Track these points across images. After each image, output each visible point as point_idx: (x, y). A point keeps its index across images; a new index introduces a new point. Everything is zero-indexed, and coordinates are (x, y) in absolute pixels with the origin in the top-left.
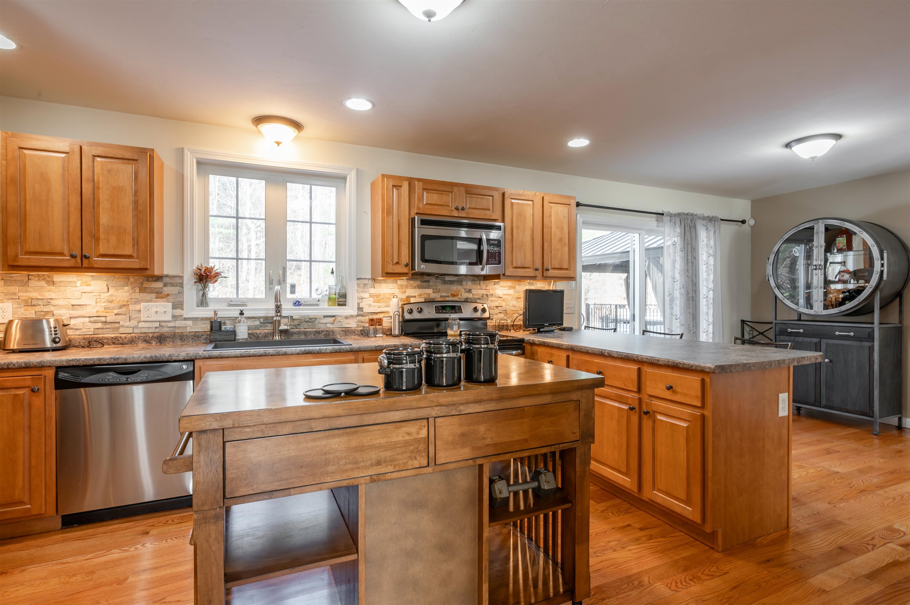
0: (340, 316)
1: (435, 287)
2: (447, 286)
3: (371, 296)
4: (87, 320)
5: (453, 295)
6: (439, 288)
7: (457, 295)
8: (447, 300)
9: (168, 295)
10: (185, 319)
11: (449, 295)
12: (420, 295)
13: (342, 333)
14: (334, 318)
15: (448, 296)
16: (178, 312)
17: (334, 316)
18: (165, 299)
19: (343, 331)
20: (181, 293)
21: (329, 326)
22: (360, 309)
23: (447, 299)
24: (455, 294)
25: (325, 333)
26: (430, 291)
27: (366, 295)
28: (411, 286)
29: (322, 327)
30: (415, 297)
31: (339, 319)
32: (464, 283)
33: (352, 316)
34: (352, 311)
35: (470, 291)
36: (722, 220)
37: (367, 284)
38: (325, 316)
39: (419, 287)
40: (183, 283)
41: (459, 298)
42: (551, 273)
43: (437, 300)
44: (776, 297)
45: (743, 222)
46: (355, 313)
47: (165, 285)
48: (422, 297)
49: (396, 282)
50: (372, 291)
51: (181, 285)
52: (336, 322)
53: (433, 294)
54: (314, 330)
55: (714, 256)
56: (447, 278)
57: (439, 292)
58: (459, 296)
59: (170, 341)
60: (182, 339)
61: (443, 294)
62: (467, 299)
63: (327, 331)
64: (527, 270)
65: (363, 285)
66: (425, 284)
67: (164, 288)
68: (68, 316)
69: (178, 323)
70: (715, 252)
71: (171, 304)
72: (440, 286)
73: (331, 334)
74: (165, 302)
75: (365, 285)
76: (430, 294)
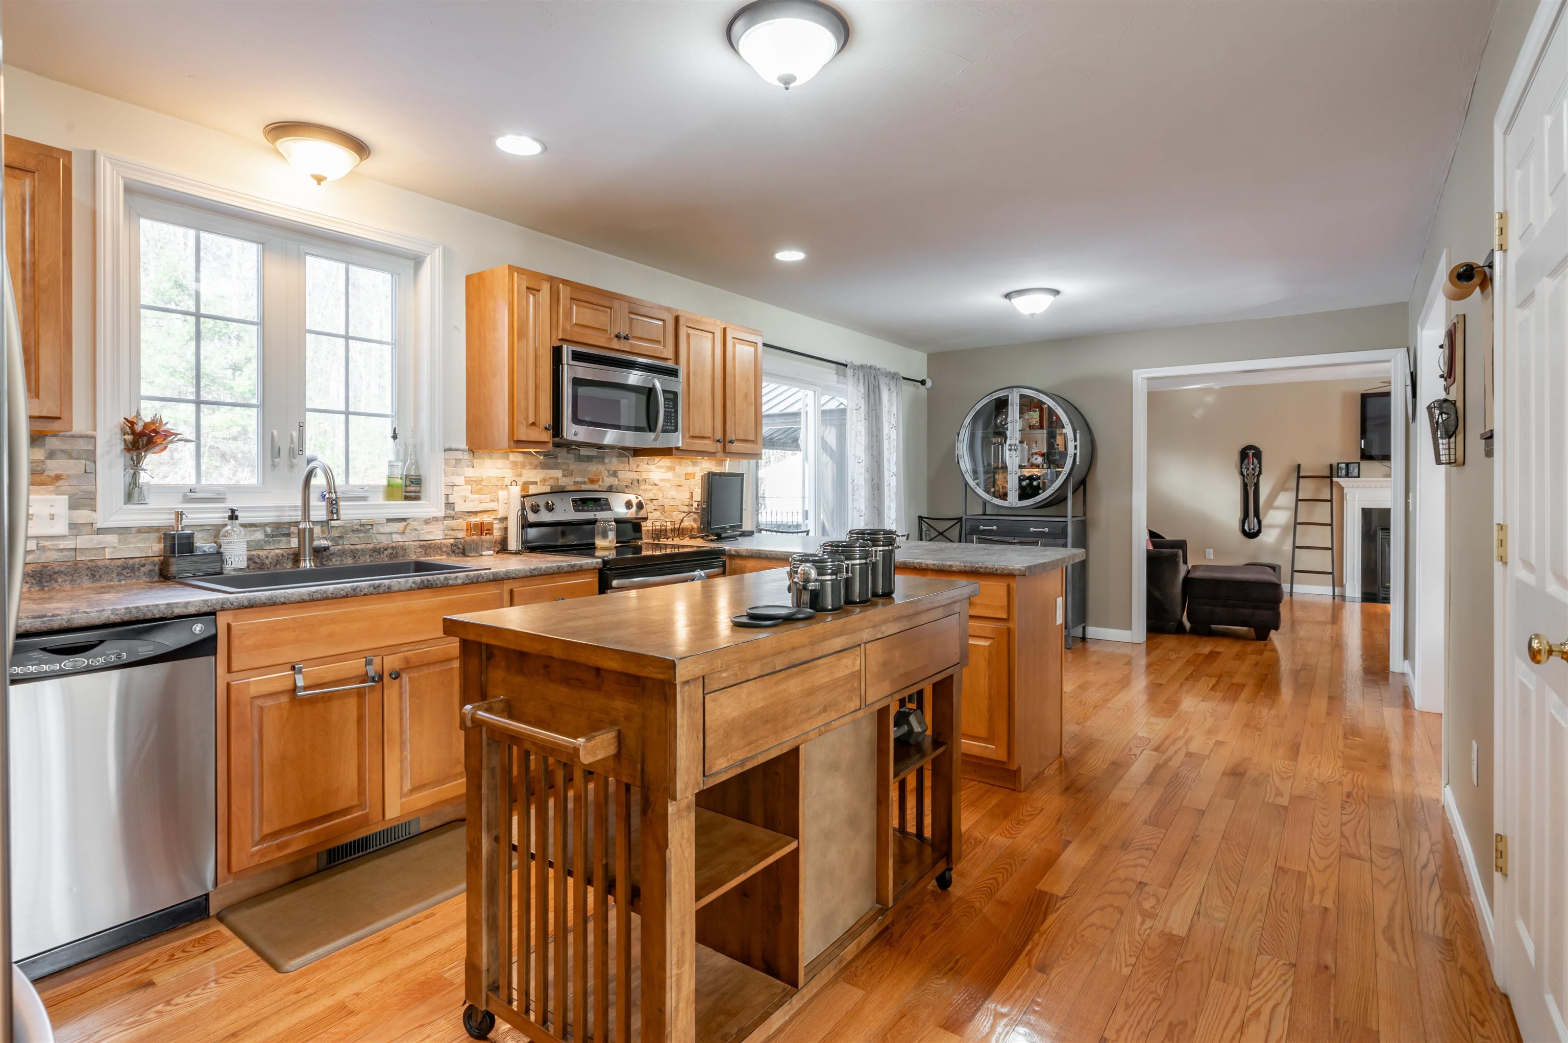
0: (415, 520)
1: (565, 467)
2: (584, 465)
3: (468, 481)
5: (592, 481)
6: (571, 467)
7: (598, 481)
8: (582, 489)
9: (58, 477)
10: (100, 531)
11: (586, 480)
12: (543, 480)
13: (420, 550)
14: (405, 524)
15: (585, 483)
16: (83, 515)
17: (404, 520)
18: (51, 488)
19: (421, 547)
20: (90, 473)
21: (397, 538)
22: (449, 505)
23: (583, 487)
24: (595, 478)
25: (390, 551)
26: (558, 473)
27: (460, 480)
28: (530, 464)
29: (384, 541)
30: (536, 483)
31: (414, 524)
32: (606, 461)
33: (436, 519)
34: (436, 510)
35: (615, 474)
36: (904, 378)
37: (460, 460)
38: (389, 520)
39: (544, 466)
40: (94, 452)
41: (602, 486)
42: (735, 446)
43: (569, 488)
44: (966, 484)
45: (923, 382)
46: (439, 511)
47: (51, 455)
48: (547, 483)
49: (507, 458)
50: (469, 472)
51: (91, 456)
52: (407, 531)
53: (564, 479)
54: (371, 546)
55: (897, 428)
56: (584, 452)
57: (571, 475)
58: (600, 483)
59: (65, 581)
60: (94, 576)
61: (578, 479)
62: (611, 486)
63: (393, 548)
64: (706, 441)
65: (453, 462)
66: (551, 462)
67: (49, 462)
69: (83, 541)
70: (897, 421)
71: (66, 497)
72: (573, 466)
73: (401, 553)
74: (51, 493)
75: (458, 461)
76: (558, 479)
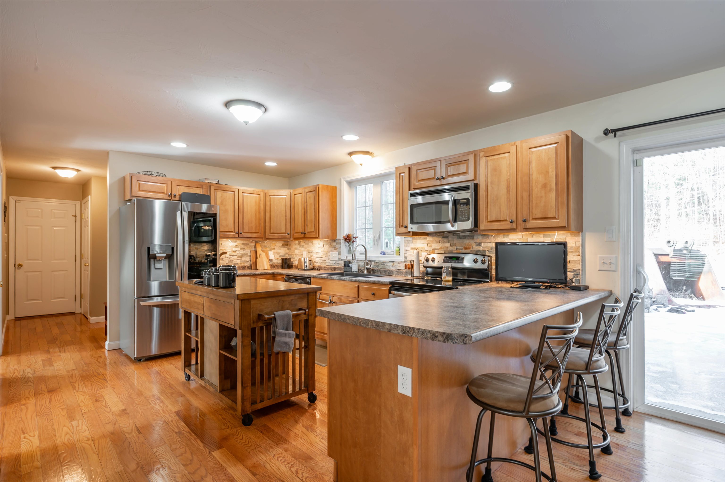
0: (396, 262)
1: (452, 242)
2: (461, 241)
3: (411, 248)
4: (319, 259)
5: (466, 248)
6: (455, 242)
7: (469, 248)
8: (461, 252)
9: (337, 248)
11: (463, 248)
12: (441, 248)
13: (396, 272)
14: (393, 263)
15: (462, 249)
16: (339, 256)
17: (393, 262)
19: (396, 271)
20: (340, 247)
21: (391, 268)
22: (406, 258)
23: (461, 251)
24: (468, 247)
25: (388, 272)
26: (448, 245)
27: (409, 248)
29: (388, 268)
30: (438, 249)
31: (395, 263)
32: (475, 238)
33: (402, 262)
34: (401, 259)
35: (480, 244)
37: (409, 241)
38: (389, 262)
40: (341, 242)
41: (471, 251)
42: (532, 223)
43: (454, 252)
46: (403, 260)
48: (443, 249)
50: (412, 245)
51: (340, 244)
52: (394, 266)
53: (450, 248)
54: (384, 269)
56: (461, 234)
57: (455, 245)
58: (471, 249)
61: (458, 247)
62: (477, 251)
63: (389, 271)
65: (407, 242)
66: (445, 240)
67: (336, 245)
68: (316, 257)
69: (340, 262)
71: (337, 253)
72: (456, 241)
73: (391, 273)
74: (336, 251)
75: (408, 241)
76: (447, 247)
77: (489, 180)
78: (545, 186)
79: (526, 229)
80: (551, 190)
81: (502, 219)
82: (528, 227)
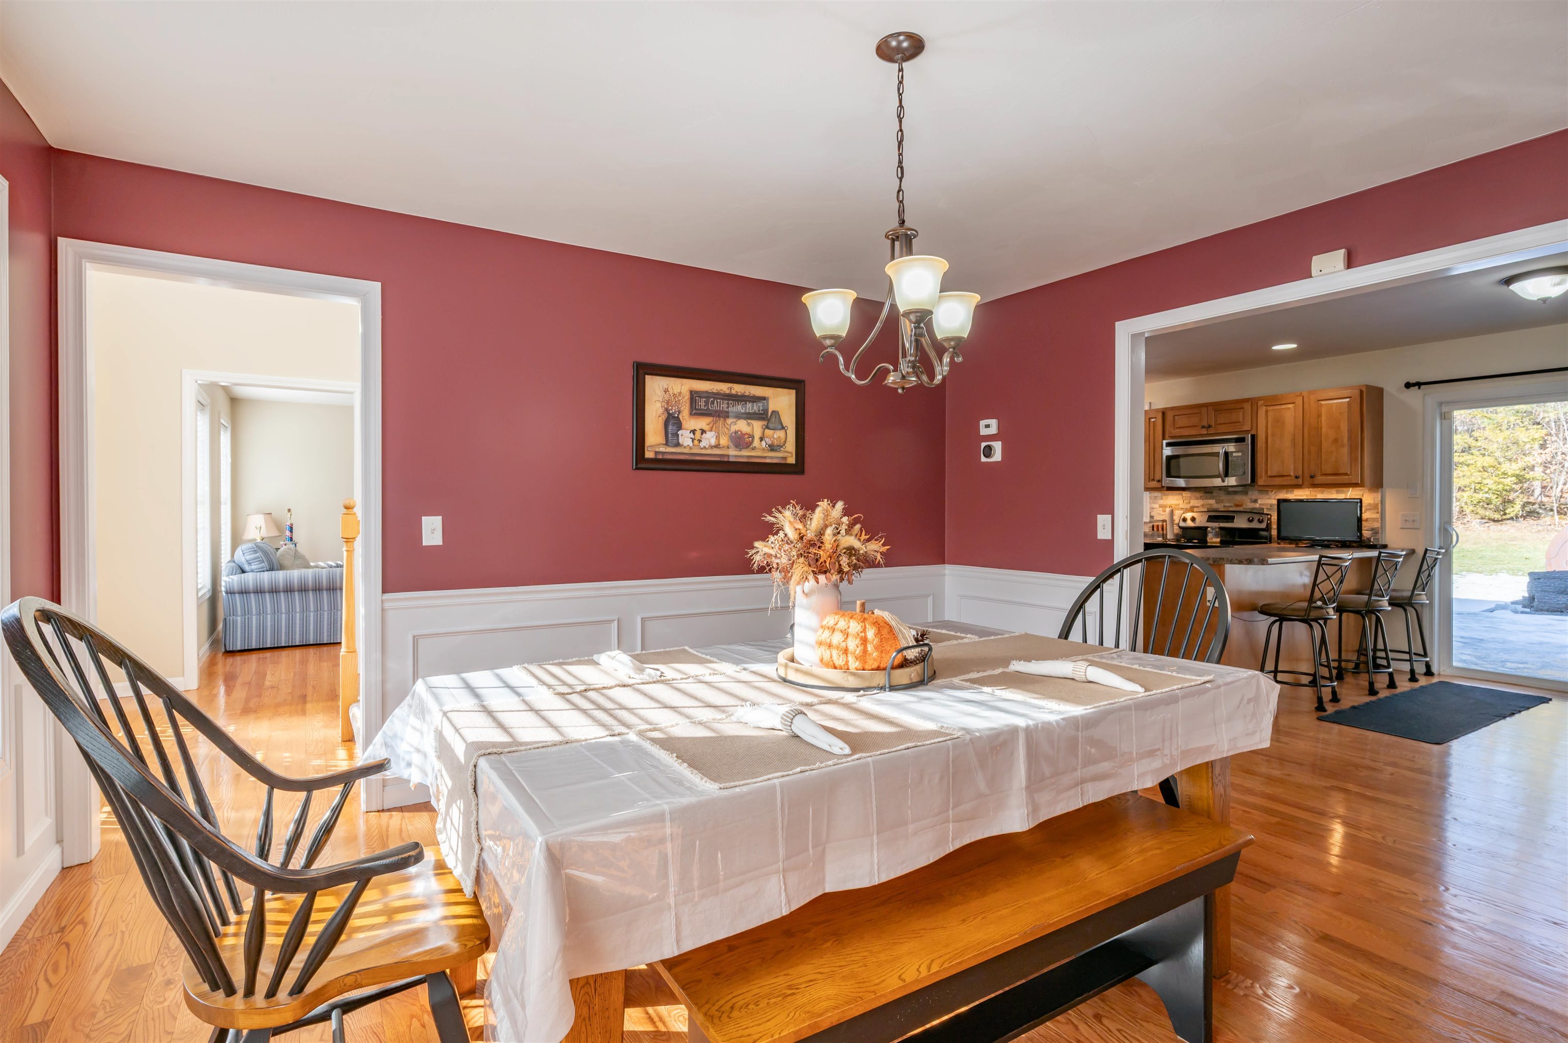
1: (1217, 499)
2: (1231, 497)
3: (1161, 506)
5: (1237, 506)
6: (1222, 498)
7: (1242, 506)
8: (1230, 510)
11: (1233, 505)
12: (1203, 505)
15: (1231, 507)
22: (1152, 517)
24: (1239, 504)
26: (1212, 502)
27: (1155, 506)
28: (1195, 497)
30: (1198, 507)
32: (1250, 493)
35: (1255, 501)
39: (1201, 498)
41: (1244, 508)
42: (1320, 479)
43: (1221, 510)
48: (1206, 507)
49: (1182, 494)
50: (1161, 502)
53: (1216, 505)
56: (1234, 490)
57: (1222, 502)
58: (1244, 506)
61: (1227, 505)
62: (1252, 509)
64: (1286, 478)
66: (1208, 495)
72: (1224, 497)
75: (1155, 497)
76: (1212, 504)
77: (1269, 432)
78: (1336, 441)
79: (1314, 486)
80: (1342, 446)
81: (1285, 474)
82: (1316, 483)
